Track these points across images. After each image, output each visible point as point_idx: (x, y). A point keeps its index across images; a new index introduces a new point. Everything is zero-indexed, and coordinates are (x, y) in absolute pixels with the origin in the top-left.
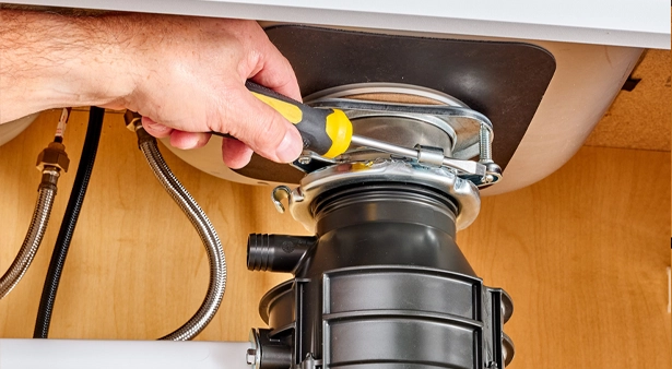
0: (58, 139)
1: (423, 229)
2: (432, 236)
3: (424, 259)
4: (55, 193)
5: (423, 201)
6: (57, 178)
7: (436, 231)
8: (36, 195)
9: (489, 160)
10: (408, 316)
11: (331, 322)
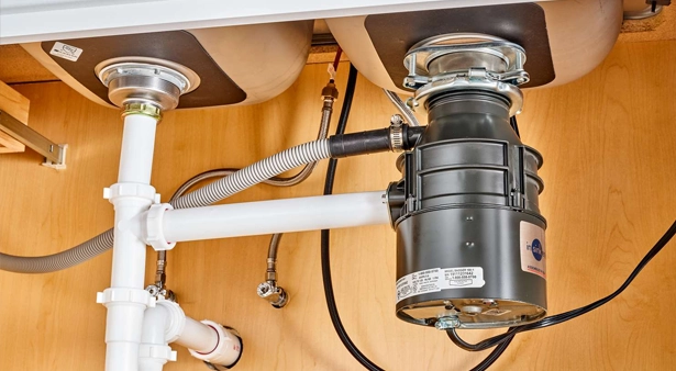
0: (332, 81)
1: (484, 115)
2: (490, 120)
3: (483, 133)
4: (331, 112)
5: (485, 99)
6: (332, 104)
7: (493, 116)
8: (321, 114)
9: (521, 69)
10: (472, 167)
11: (422, 175)
